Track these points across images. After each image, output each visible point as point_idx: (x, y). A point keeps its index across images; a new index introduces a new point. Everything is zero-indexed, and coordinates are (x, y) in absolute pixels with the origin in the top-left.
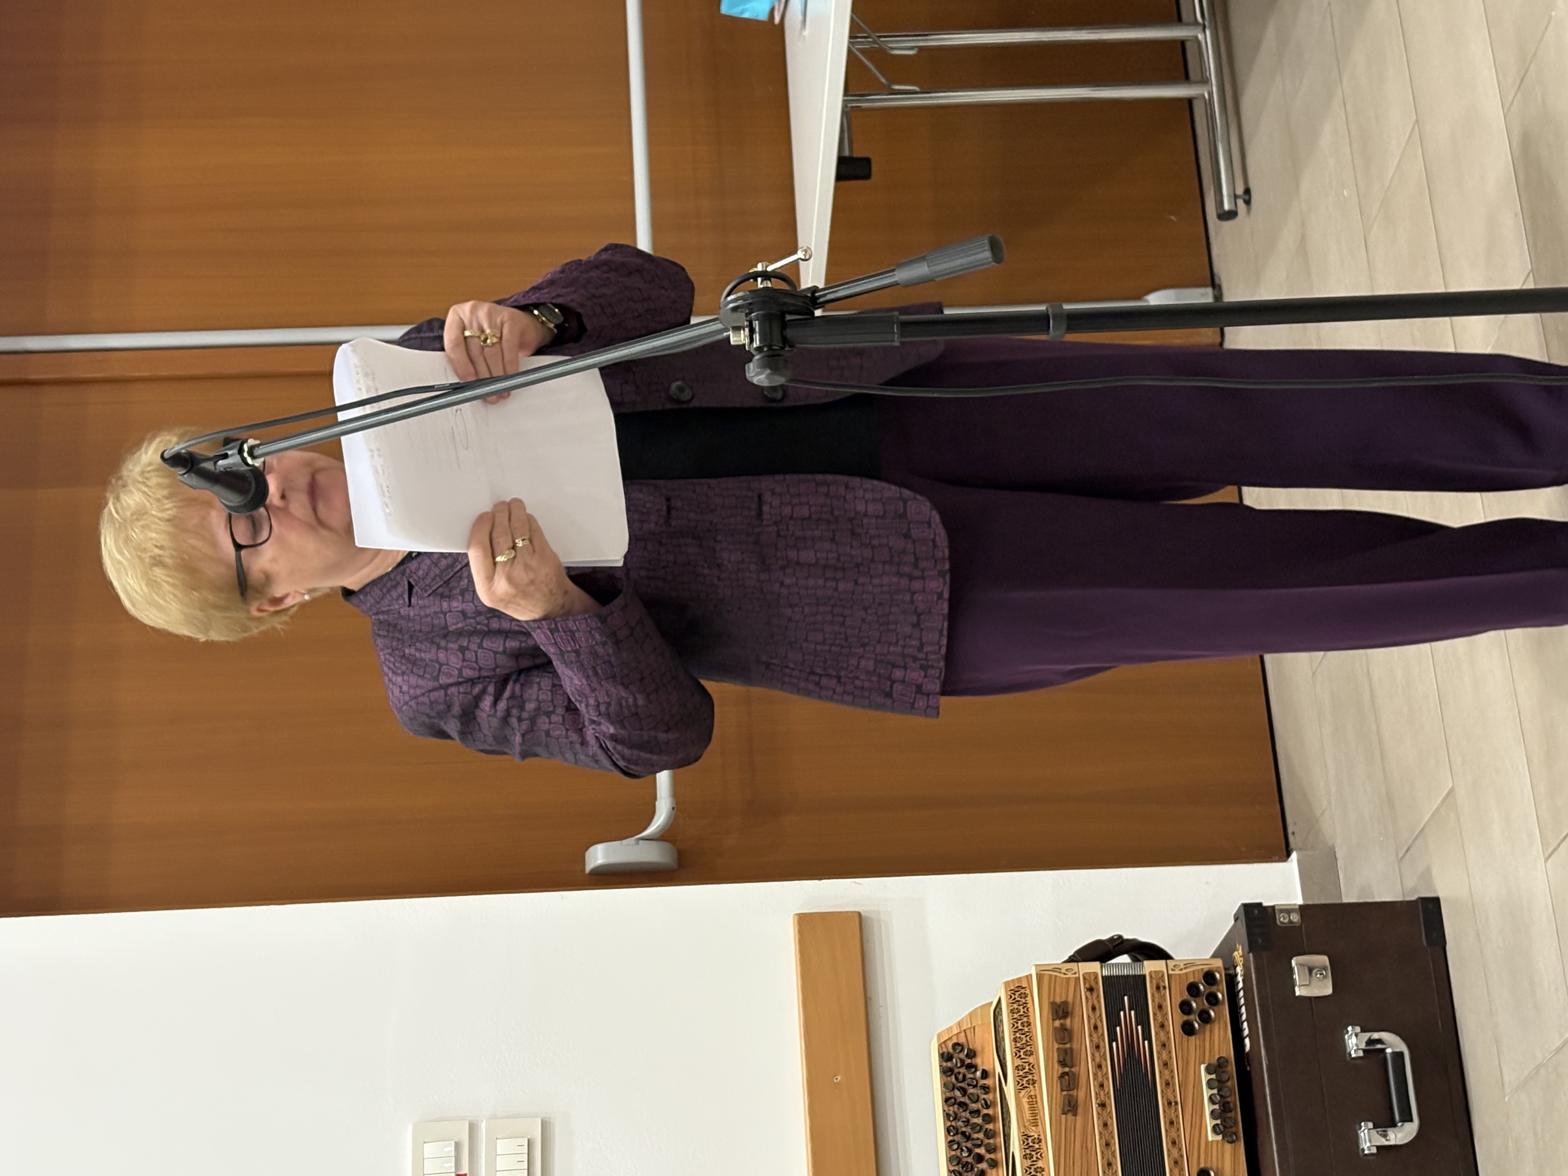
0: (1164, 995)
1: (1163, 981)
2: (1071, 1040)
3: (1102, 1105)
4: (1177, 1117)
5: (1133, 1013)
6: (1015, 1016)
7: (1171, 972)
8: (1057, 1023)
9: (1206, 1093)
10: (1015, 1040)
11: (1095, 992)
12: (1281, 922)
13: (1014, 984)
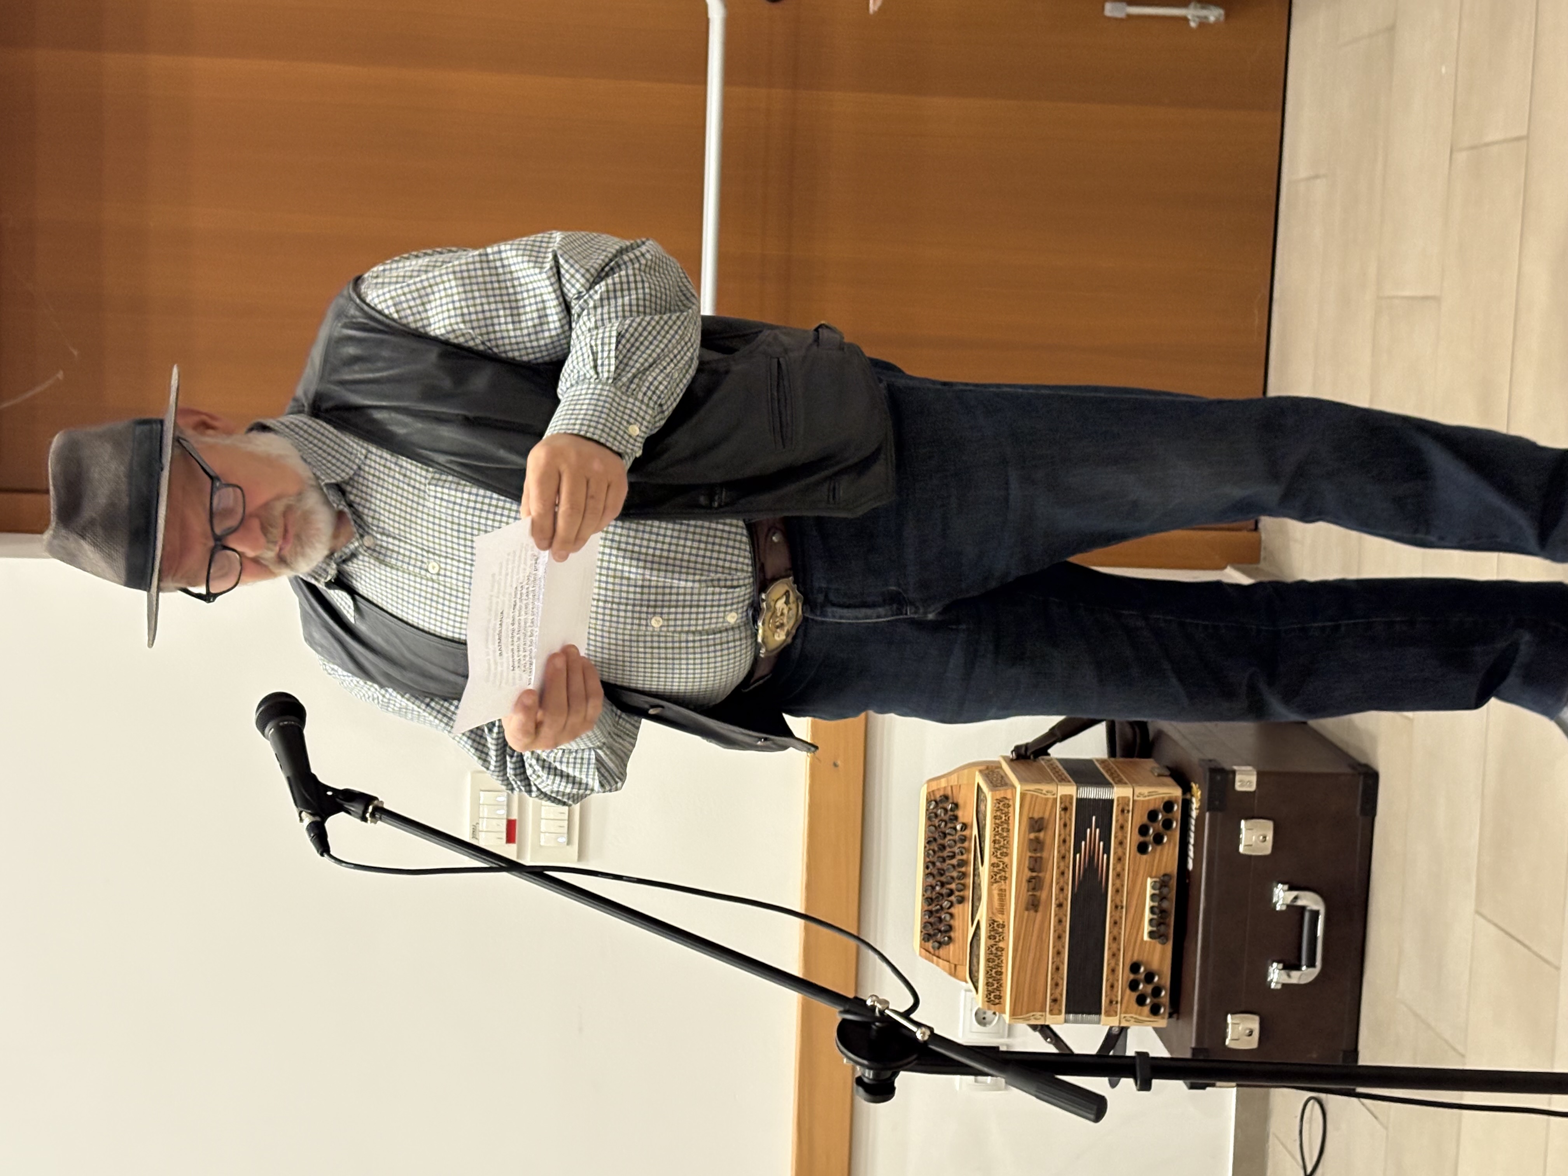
0: (1128, 817)
1: (1128, 805)
2: (1042, 850)
3: (1060, 905)
4: (1121, 918)
5: (1098, 830)
6: (997, 821)
7: (1136, 798)
8: (1032, 836)
9: (1148, 903)
10: (994, 842)
11: (1068, 811)
12: (1238, 787)
13: (1000, 794)
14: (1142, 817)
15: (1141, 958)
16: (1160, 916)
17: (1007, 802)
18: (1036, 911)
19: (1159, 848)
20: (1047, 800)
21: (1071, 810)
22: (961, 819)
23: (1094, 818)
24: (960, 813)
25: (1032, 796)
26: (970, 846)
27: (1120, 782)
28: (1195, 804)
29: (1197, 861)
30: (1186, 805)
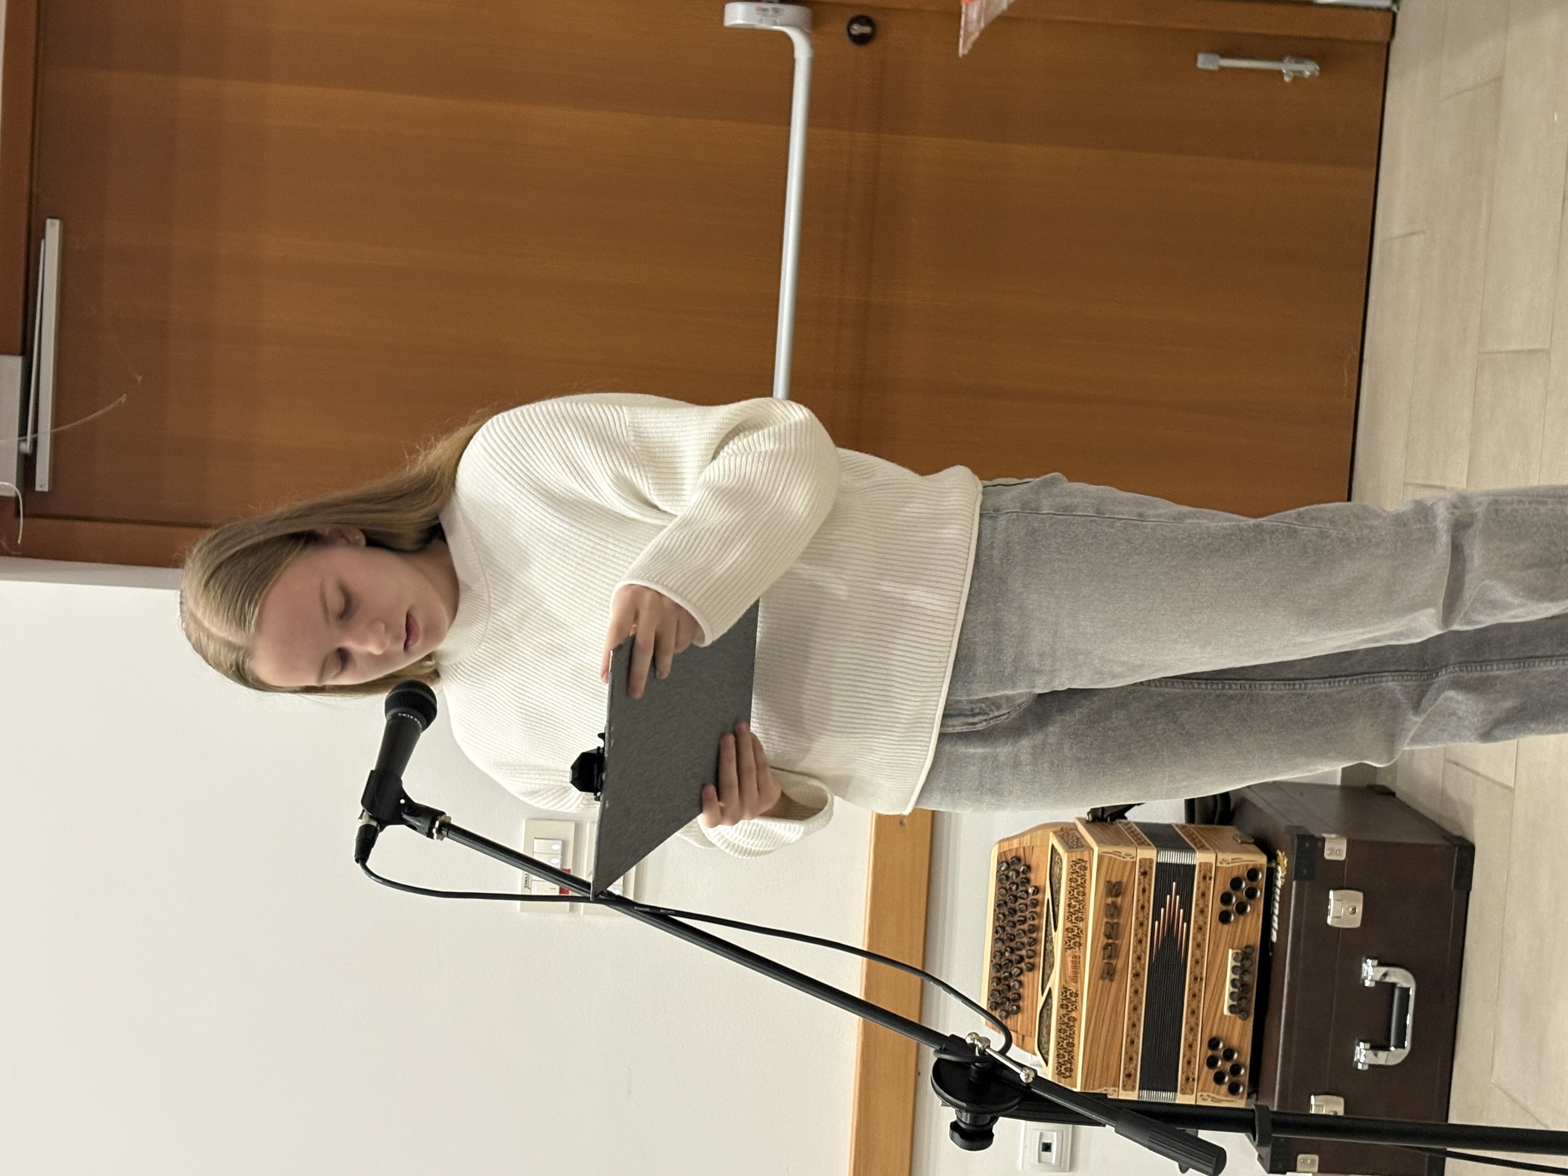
0: (1210, 884)
2: (1119, 916)
3: (1137, 975)
4: (1200, 990)
5: (1178, 897)
6: (1073, 884)
7: (1218, 864)
8: (1109, 900)
9: (1229, 976)
10: (1070, 905)
11: (1148, 876)
12: (1327, 856)
13: (1076, 856)
14: (1224, 883)
15: (1220, 1034)
16: (1241, 988)
17: (1083, 864)
18: (1112, 980)
19: (1242, 918)
20: (1126, 862)
21: (1151, 874)
22: (1033, 883)
23: (1174, 884)
24: (1032, 876)
25: (1110, 858)
26: (1042, 911)
27: (1202, 848)
28: (1281, 873)
29: (1282, 932)
30: (1271, 874)
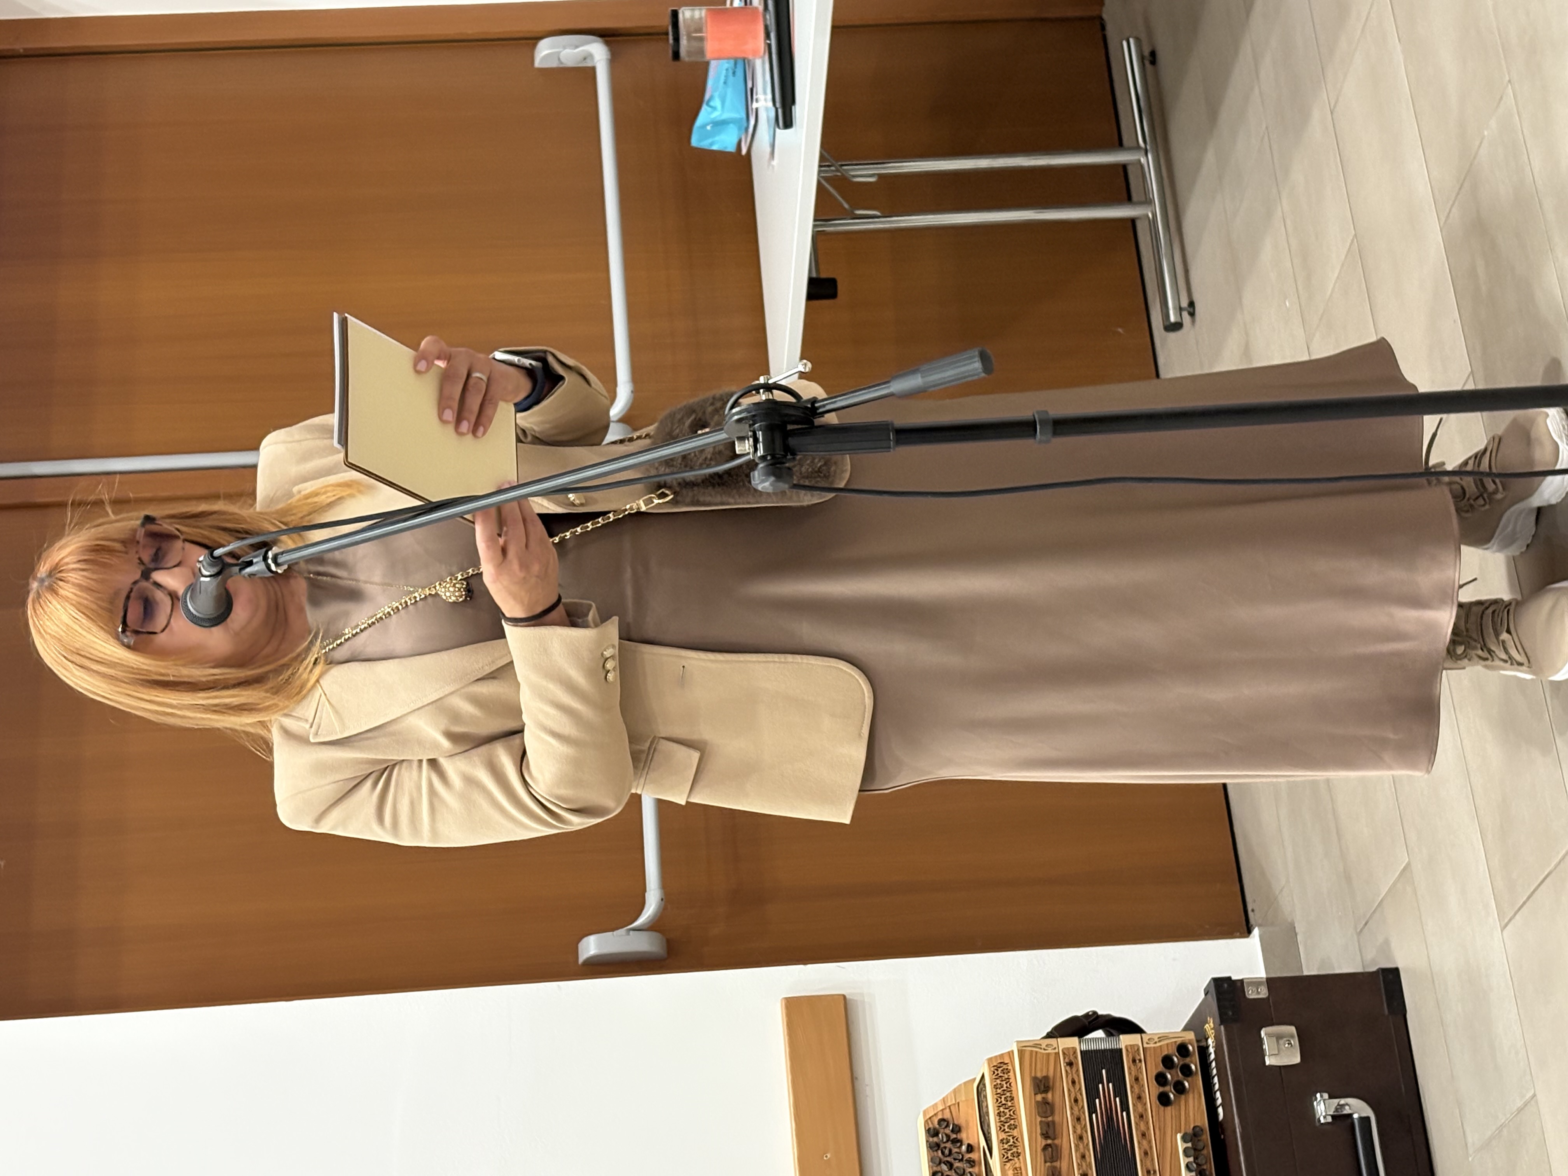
1: (1139, 1055)
2: (1052, 1113)
6: (999, 1091)
7: (1145, 1045)
8: (1039, 1097)
9: (1183, 1161)
10: (999, 1114)
11: (1074, 1067)
12: (1250, 995)
13: (996, 1060)
14: (1156, 1064)
16: (1198, 1172)
17: (1005, 1067)
19: (1183, 1097)
20: (1048, 1054)
21: (1077, 1064)
22: (966, 1142)
23: (1104, 1071)
24: (963, 1136)
25: (1031, 1052)
29: (1227, 1109)
30: (1202, 1048)
